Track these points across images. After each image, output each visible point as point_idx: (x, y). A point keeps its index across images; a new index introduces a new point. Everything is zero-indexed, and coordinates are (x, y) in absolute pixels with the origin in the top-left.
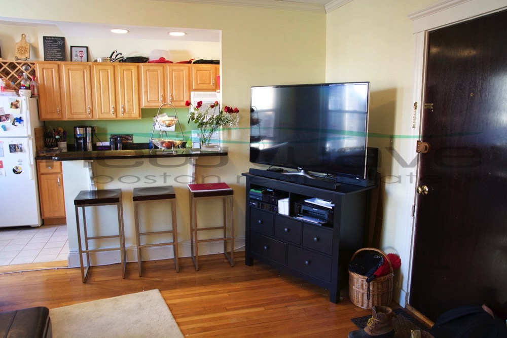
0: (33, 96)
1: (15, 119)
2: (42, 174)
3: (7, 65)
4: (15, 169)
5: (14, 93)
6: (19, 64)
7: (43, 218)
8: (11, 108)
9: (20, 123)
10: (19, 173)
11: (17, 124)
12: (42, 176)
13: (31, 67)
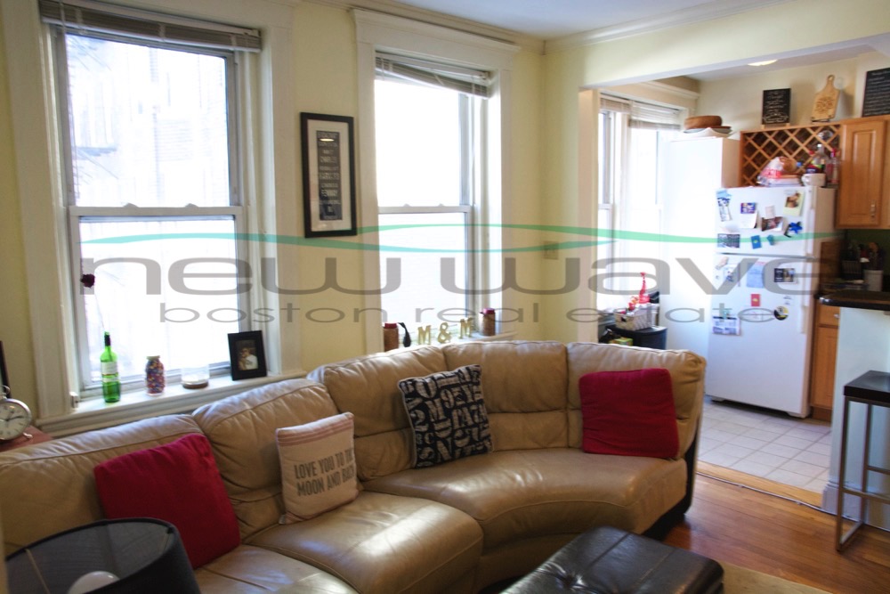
0: (827, 183)
1: (790, 226)
2: (823, 326)
3: (795, 133)
4: (778, 311)
5: (796, 181)
6: (814, 129)
7: (812, 405)
8: (786, 206)
9: (796, 232)
10: (783, 319)
11: (791, 233)
12: (822, 330)
13: (833, 132)
